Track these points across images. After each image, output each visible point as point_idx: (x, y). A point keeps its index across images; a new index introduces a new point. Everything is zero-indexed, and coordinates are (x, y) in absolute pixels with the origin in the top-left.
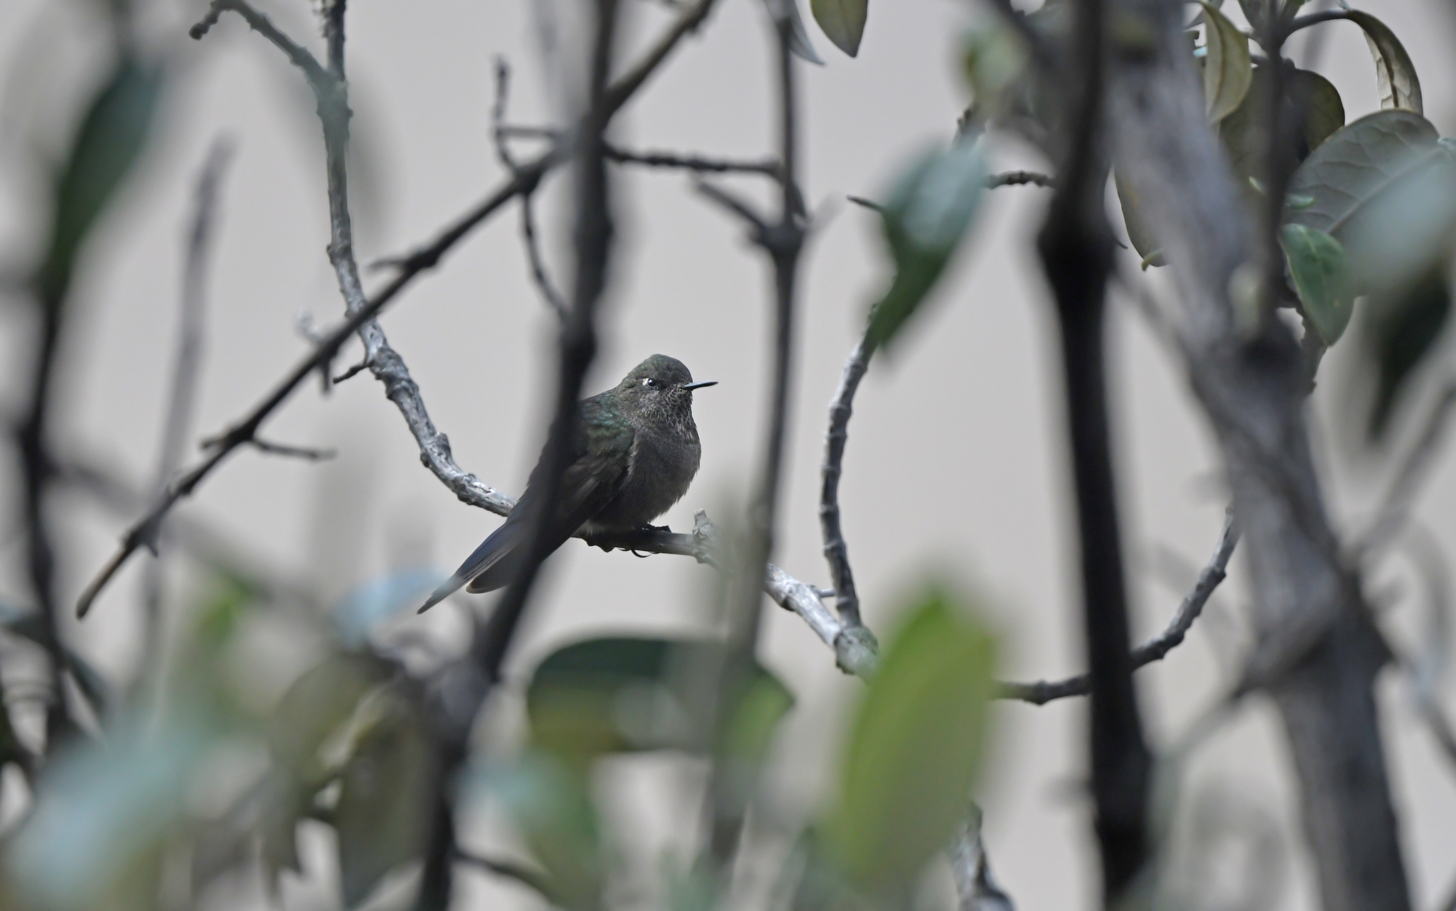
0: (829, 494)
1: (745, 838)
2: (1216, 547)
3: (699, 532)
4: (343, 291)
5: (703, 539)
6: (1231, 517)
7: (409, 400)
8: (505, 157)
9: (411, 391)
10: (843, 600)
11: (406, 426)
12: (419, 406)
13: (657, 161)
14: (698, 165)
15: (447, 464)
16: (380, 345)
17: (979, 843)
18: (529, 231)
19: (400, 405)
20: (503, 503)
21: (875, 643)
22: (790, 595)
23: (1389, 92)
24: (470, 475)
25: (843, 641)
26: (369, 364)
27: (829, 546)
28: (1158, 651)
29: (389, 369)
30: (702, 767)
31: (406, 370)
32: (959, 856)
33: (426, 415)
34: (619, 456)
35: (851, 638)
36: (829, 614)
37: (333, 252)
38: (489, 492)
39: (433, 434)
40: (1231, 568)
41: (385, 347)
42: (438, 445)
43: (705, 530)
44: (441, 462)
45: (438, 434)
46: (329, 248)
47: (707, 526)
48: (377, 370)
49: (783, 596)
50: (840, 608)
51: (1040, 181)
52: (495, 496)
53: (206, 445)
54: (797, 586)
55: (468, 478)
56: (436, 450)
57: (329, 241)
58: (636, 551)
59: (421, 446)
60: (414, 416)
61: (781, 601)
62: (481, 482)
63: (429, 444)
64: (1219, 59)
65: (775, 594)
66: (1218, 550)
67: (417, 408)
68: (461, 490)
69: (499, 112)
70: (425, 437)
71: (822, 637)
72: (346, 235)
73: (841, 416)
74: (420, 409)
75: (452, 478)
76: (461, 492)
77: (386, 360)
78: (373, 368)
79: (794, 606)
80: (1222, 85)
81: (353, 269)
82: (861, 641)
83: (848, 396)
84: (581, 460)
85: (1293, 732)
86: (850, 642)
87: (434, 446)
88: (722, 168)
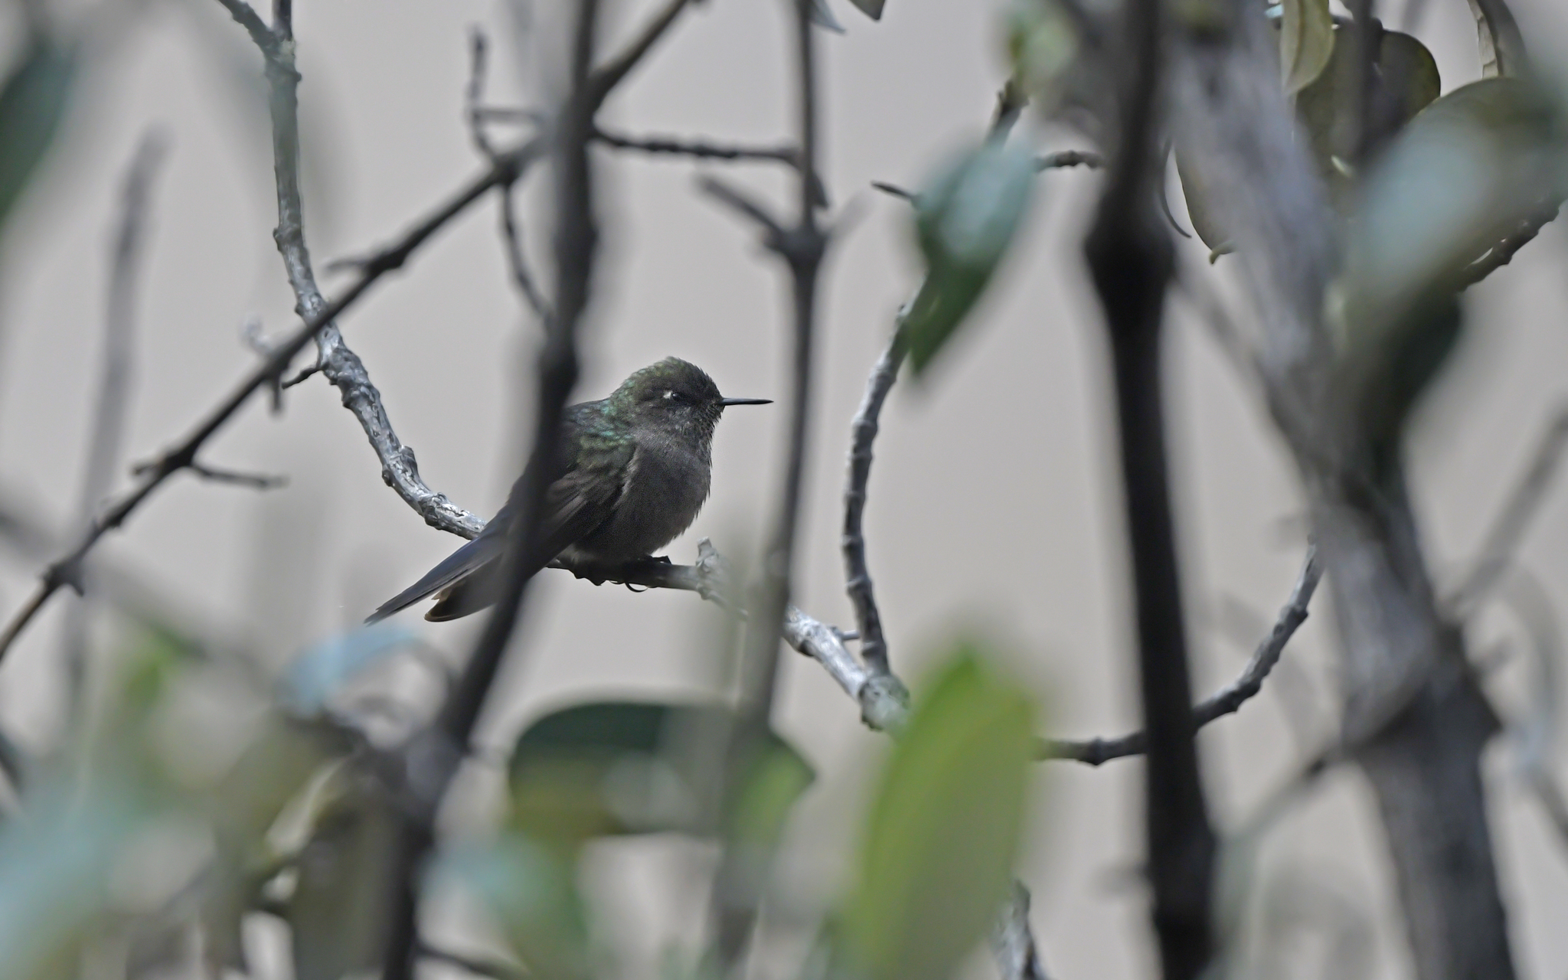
0: (852, 523)
1: (757, 934)
2: (1296, 582)
3: (703, 565)
4: (292, 282)
5: (708, 572)
6: (1314, 547)
7: (369, 408)
8: (482, 143)
9: (371, 397)
10: (869, 645)
11: (366, 438)
12: (381, 416)
13: (656, 147)
14: (703, 152)
15: (413, 483)
16: (336, 345)
17: (1027, 930)
18: (509, 228)
19: (358, 414)
20: (477, 529)
21: (906, 694)
22: (808, 638)
23: (1492, 57)
24: (439, 495)
25: (869, 693)
26: (323, 367)
27: (853, 583)
28: (1230, 703)
29: (346, 372)
30: (710, 852)
31: (366, 373)
32: (1004, 944)
33: (389, 426)
34: (612, 473)
35: (878, 689)
36: (853, 660)
37: (280, 236)
38: (462, 515)
39: (397, 448)
40: (1314, 607)
41: (342, 347)
42: (403, 461)
43: (710, 561)
44: (406, 480)
45: (403, 447)
46: (275, 232)
47: (712, 557)
48: (332, 373)
49: (800, 640)
50: (867, 654)
51: (1092, 163)
52: (468, 519)
53: (138, 471)
54: (817, 628)
55: (437, 499)
56: (400, 467)
57: (276, 225)
58: (631, 585)
59: (383, 461)
60: (375, 427)
61: (798, 645)
62: (452, 503)
63: (392, 459)
64: (1297, 22)
65: (791, 638)
66: (1299, 585)
67: (378, 418)
68: (428, 513)
69: (475, 90)
70: (387, 451)
71: (845, 686)
72: (296, 218)
73: (866, 434)
74: (382, 418)
75: (419, 499)
76: (429, 515)
77: (343, 361)
78: (327, 371)
79: (813, 651)
80: (1300, 50)
81: (304, 257)
82: (890, 693)
83: (873, 411)
84: (568, 475)
85: (1387, 811)
86: (877, 694)
87: (397, 462)
88: (731, 155)
